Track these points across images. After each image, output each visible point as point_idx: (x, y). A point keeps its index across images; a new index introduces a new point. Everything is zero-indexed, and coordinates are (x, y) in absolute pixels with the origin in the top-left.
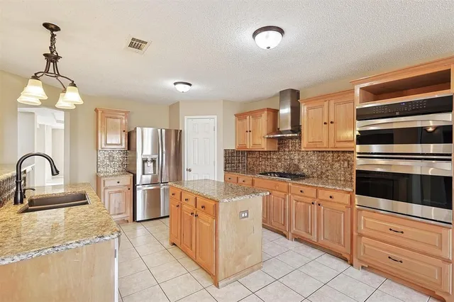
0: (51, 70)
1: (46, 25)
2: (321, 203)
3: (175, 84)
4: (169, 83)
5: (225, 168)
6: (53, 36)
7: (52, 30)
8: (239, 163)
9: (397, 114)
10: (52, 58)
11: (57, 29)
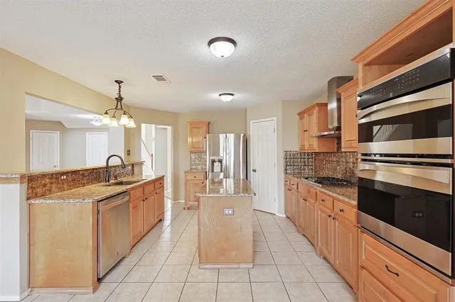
0: (119, 107)
1: (116, 81)
2: (336, 217)
3: (220, 95)
4: (215, 96)
5: (286, 170)
6: (120, 87)
7: (119, 83)
8: (305, 165)
9: (391, 96)
10: (120, 99)
11: (122, 82)
